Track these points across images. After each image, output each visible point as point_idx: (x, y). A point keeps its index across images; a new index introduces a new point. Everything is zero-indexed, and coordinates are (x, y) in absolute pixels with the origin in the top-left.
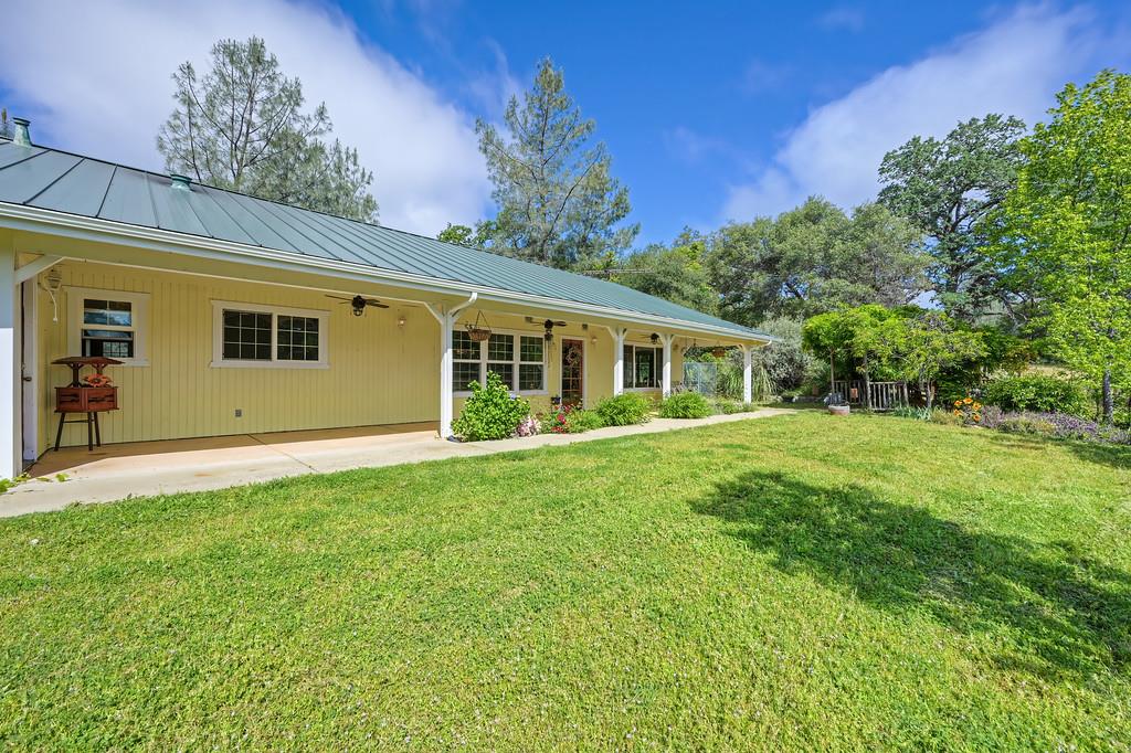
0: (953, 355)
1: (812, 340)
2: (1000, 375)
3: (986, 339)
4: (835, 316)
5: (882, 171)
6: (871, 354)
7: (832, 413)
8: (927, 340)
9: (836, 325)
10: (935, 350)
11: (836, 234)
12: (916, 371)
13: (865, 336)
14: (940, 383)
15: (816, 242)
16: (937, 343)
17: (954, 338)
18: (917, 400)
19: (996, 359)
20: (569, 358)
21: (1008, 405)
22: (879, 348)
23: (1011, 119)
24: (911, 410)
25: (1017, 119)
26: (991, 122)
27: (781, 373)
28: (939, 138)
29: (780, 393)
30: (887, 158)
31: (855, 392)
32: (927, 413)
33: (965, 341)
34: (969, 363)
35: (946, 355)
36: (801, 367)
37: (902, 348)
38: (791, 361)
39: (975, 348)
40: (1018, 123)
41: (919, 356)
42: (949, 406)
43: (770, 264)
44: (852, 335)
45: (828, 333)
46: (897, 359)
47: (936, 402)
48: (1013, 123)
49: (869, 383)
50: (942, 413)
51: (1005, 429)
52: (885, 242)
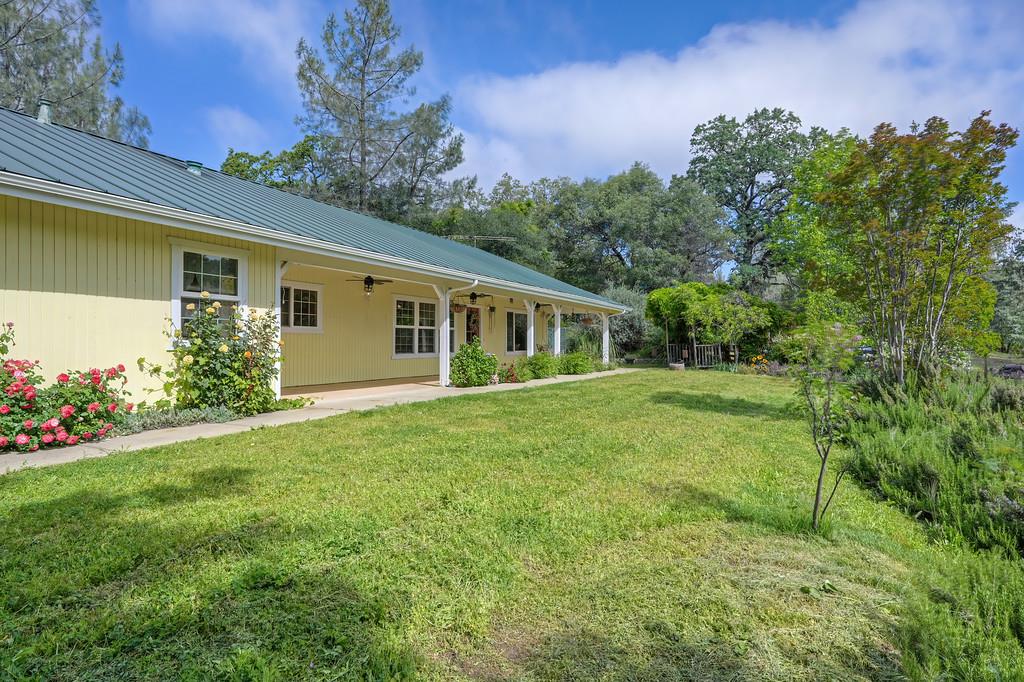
0: (751, 325)
1: (654, 309)
2: (779, 339)
3: (771, 313)
4: (672, 291)
5: (693, 142)
6: (699, 324)
7: (672, 369)
8: (735, 313)
9: (673, 299)
10: (741, 321)
11: (658, 206)
12: (728, 337)
13: (695, 308)
14: (742, 345)
15: (643, 212)
16: (742, 316)
17: (751, 311)
18: (727, 359)
19: (778, 326)
20: (471, 324)
21: (783, 360)
22: (703, 318)
23: (791, 114)
24: (725, 365)
25: (795, 115)
26: (777, 113)
27: (623, 338)
28: (740, 120)
29: (622, 356)
30: (698, 130)
31: (685, 353)
32: (736, 367)
33: (758, 315)
34: (760, 331)
35: (747, 324)
36: (639, 333)
37: (720, 319)
38: (631, 327)
39: (764, 321)
40: (795, 118)
41: (730, 325)
42: (748, 362)
43: (598, 227)
44: (684, 307)
45: (666, 305)
46: (716, 326)
47: (740, 360)
48: (793, 118)
49: (695, 346)
50: (744, 366)
51: (779, 375)
52: (698, 217)
